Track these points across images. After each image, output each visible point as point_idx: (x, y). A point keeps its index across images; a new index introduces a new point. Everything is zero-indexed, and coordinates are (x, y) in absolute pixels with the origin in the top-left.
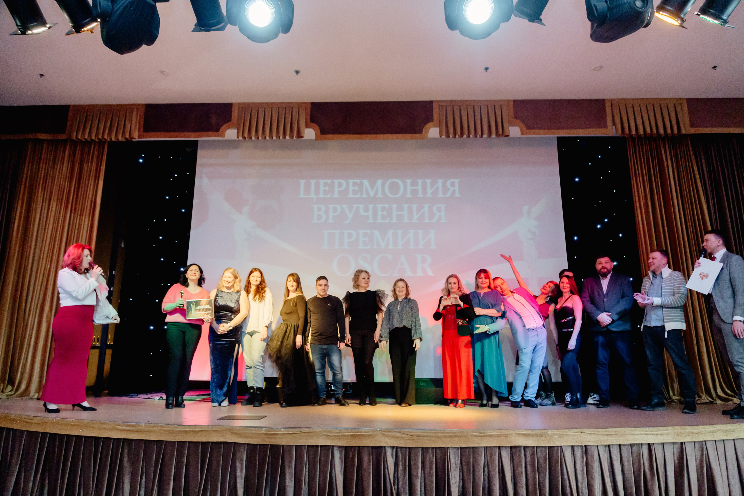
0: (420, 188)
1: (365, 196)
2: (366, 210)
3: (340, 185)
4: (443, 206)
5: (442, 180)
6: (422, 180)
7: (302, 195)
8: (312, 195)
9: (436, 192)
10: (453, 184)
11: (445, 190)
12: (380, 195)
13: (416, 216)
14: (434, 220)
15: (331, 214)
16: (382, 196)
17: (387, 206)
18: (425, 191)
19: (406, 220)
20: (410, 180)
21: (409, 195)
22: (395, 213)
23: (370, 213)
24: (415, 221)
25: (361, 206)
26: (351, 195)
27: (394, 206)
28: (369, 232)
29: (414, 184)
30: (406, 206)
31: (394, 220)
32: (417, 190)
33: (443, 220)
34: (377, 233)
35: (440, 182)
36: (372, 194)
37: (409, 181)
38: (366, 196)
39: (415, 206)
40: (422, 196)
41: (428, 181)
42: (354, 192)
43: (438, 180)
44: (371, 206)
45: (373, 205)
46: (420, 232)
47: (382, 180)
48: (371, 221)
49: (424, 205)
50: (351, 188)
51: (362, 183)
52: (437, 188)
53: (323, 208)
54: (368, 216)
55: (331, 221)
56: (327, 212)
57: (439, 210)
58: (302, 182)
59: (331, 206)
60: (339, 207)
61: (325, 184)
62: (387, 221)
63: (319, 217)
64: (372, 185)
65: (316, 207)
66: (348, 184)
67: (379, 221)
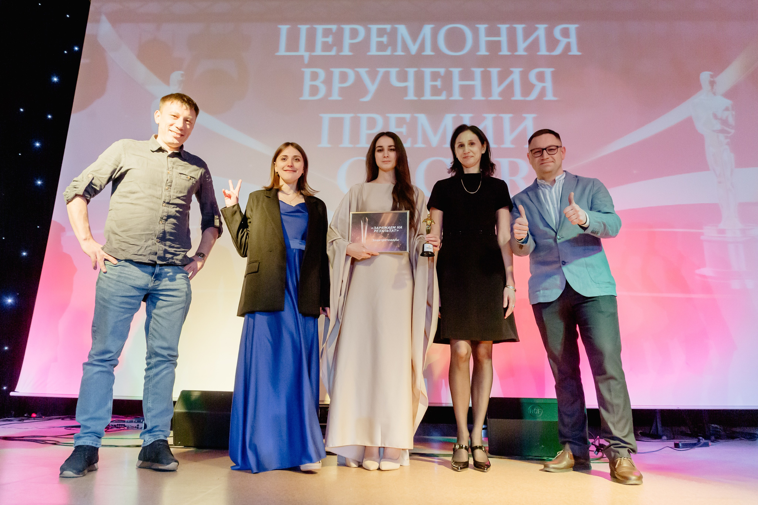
0: (503, 39)
1: (400, 52)
2: (403, 77)
3: (354, 34)
4: (548, 72)
5: (545, 26)
6: (507, 26)
7: (282, 52)
8: (302, 52)
9: (534, 46)
10: (566, 33)
11: (552, 43)
12: (428, 52)
13: (496, 90)
14: (533, 96)
15: (336, 85)
16: (432, 53)
17: (442, 71)
18: (513, 44)
19: (478, 96)
20: (486, 26)
21: (483, 51)
22: (457, 83)
23: (411, 84)
24: (495, 96)
25: (394, 71)
26: (373, 51)
27: (456, 71)
28: (407, 116)
29: (493, 32)
30: (478, 71)
31: (456, 96)
32: (499, 42)
33: (550, 96)
34: (422, 118)
35: (541, 29)
36: (414, 49)
37: (482, 28)
38: (402, 54)
39: (494, 72)
40: (509, 53)
41: (520, 28)
42: (381, 46)
43: (537, 26)
44: (411, 71)
45: (416, 69)
46: (507, 117)
47: (432, 26)
48: (411, 96)
49: (512, 69)
50: (374, 39)
51: (394, 31)
52: (537, 40)
53: (322, 74)
54: (406, 88)
55: (335, 96)
56: (328, 81)
57: (541, 77)
58: (284, 29)
59: (336, 72)
60: (351, 73)
61: (327, 32)
62: (443, 97)
63: (314, 90)
64: (414, 36)
65: (308, 72)
66: (368, 32)
67: (428, 96)
